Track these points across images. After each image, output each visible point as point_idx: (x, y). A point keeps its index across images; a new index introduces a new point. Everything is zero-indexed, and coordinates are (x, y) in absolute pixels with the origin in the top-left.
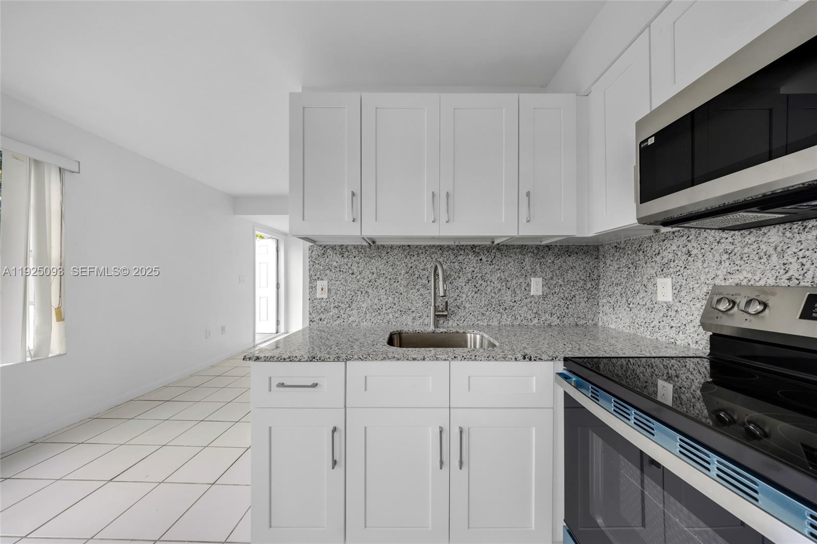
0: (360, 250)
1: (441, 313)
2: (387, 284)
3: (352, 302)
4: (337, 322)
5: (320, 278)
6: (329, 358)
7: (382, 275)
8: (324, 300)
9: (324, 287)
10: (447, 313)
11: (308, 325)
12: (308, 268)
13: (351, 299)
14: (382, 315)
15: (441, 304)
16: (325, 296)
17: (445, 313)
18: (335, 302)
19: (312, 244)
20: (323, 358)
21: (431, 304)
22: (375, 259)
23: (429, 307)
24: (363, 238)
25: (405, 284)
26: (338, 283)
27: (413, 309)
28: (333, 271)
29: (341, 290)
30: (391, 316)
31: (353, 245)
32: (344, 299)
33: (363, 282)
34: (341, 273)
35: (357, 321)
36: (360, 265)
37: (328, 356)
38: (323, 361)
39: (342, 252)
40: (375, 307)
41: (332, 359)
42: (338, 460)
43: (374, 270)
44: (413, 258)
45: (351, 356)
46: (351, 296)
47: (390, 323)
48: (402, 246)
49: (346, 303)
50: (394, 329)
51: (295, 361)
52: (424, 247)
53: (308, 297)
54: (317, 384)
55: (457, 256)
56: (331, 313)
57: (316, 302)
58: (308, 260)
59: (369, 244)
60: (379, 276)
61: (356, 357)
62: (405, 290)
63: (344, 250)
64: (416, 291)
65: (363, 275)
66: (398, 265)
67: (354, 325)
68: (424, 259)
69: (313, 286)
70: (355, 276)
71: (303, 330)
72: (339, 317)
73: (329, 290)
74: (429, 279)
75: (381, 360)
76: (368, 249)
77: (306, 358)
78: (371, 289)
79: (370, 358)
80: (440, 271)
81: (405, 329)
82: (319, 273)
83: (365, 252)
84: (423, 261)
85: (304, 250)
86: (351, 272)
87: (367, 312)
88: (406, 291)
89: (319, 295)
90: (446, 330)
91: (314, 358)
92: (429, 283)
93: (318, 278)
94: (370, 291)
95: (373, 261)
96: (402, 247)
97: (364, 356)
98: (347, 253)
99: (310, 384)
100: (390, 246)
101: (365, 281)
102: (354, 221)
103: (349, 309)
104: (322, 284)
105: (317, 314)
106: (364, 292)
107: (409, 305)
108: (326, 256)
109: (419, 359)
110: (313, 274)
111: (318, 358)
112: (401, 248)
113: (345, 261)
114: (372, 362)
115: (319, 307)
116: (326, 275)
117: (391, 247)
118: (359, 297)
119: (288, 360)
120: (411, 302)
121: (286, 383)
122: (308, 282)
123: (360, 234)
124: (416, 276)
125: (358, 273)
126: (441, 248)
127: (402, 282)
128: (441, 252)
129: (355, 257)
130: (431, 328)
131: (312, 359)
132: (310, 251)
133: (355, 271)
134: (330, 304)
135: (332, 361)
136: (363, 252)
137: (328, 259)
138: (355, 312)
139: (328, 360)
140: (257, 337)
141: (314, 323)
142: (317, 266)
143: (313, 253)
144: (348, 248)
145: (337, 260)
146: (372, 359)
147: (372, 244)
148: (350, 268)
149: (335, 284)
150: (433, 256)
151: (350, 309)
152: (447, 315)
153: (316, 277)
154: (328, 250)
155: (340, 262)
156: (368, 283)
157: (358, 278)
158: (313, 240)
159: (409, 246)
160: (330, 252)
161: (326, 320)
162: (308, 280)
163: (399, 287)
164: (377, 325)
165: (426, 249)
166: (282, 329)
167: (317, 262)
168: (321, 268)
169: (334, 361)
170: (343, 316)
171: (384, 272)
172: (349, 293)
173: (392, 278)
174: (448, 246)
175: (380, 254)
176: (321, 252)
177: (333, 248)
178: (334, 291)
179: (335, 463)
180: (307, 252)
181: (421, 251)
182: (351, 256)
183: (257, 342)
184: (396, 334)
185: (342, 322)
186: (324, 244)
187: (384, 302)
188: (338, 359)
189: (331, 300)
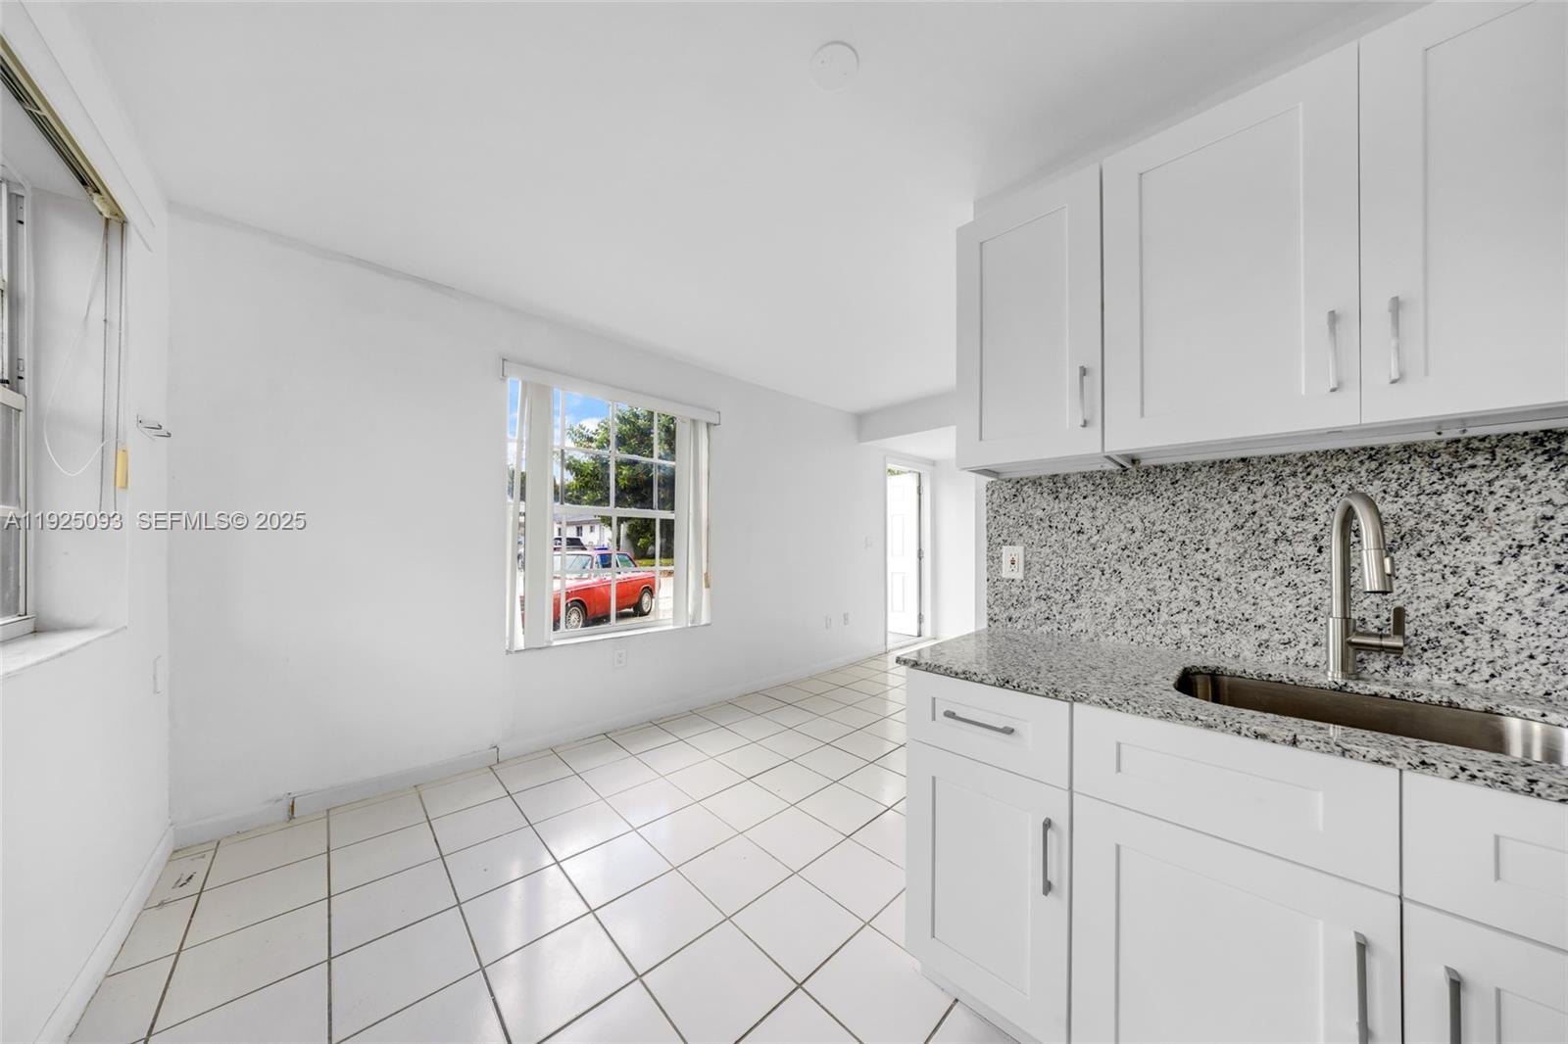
0: (1098, 482)
1: (1375, 641)
2: (1173, 554)
3: (1078, 591)
4: (1046, 628)
5: (1009, 541)
6: (1037, 688)
7: (1160, 534)
8: (1018, 583)
9: (1016, 559)
10: (1401, 644)
11: (985, 626)
12: (985, 523)
13: (1076, 585)
14: (1160, 627)
15: (1373, 615)
16: (1019, 575)
17: (1398, 642)
18: (1040, 588)
19: (993, 479)
20: (1025, 687)
21: (1330, 613)
22: (1137, 499)
23: (1321, 620)
24: (1109, 458)
25: (1232, 557)
26: (1047, 550)
27: (1261, 621)
28: (1036, 527)
29: (1052, 566)
30: (1185, 630)
31: (1079, 473)
32: (1059, 583)
33: (1105, 549)
34: (1054, 531)
35: (1091, 630)
36: (1097, 513)
37: (1034, 685)
38: (1025, 691)
39: (1054, 490)
40: (1140, 606)
41: (1042, 691)
42: (1054, 882)
43: (1137, 523)
44: (1259, 492)
45: (1085, 695)
46: (1077, 578)
47: (1184, 647)
48: (1222, 462)
49: (1064, 591)
50: (1195, 660)
51: (974, 681)
52: (1303, 458)
53: (985, 575)
54: (1013, 731)
55: (1450, 475)
56: (1032, 610)
57: (1001, 586)
58: (984, 509)
59: (1122, 466)
60: (1150, 538)
61: (1094, 697)
62: (1231, 570)
63: (1058, 485)
64: (1271, 573)
65: (1105, 534)
66: (1206, 510)
67: (1084, 638)
68: (1301, 490)
69: (995, 556)
70: (1085, 537)
71: (977, 634)
72: (1048, 618)
73: (1027, 565)
74: (1323, 543)
75: (1160, 717)
76: (1119, 479)
77: (994, 680)
78: (1127, 565)
79: (1130, 708)
80: (1365, 523)
81: (1232, 666)
82: (1005, 531)
83: (1112, 485)
84: (1298, 497)
85: (977, 492)
86: (1075, 528)
87: (1117, 614)
88: (1234, 574)
89: (1006, 572)
90: (1396, 692)
91: (1008, 682)
92: (1324, 555)
93: (1005, 541)
94: (1124, 569)
95: (1132, 502)
96: (1223, 466)
97: (1116, 700)
98: (1066, 490)
99: (1001, 727)
100: (1184, 466)
101: (1112, 548)
102: (1085, 424)
103: (1071, 604)
104: (1012, 552)
105: (1003, 609)
106: (1108, 571)
107: (1249, 610)
108: (1021, 499)
109: (1278, 739)
110: (995, 534)
111: (1015, 684)
112: (1217, 468)
113: (1061, 505)
114: (1134, 717)
115: (1006, 595)
116: (1021, 535)
117: (1187, 468)
118: (1097, 580)
119: (962, 676)
120: (1253, 601)
121: (959, 714)
122: (986, 549)
123: (1099, 450)
124: (1271, 535)
125: (1094, 531)
126: (1376, 456)
127: (1221, 551)
128: (1374, 465)
129: (1085, 498)
130: (1333, 676)
131: (1004, 683)
132: (990, 492)
133: (1087, 525)
134: (1029, 591)
135: (1043, 696)
136: (1106, 485)
137: (1024, 506)
138: (1086, 611)
139: (1035, 691)
140: (890, 638)
141: (996, 624)
142: (1003, 519)
143: (995, 495)
144: (1070, 481)
145: (1045, 506)
146: (1136, 711)
147: (1128, 466)
148: (1072, 521)
149: (1040, 553)
150: (1337, 480)
151: (1075, 604)
152: (1401, 649)
153: (1000, 540)
154: (1025, 488)
155: (1050, 508)
156: (1120, 552)
157: (1093, 541)
158: (994, 472)
159: (1243, 460)
160: (1028, 490)
161: (1020, 620)
162: (985, 544)
163: (1210, 562)
164: (1144, 645)
165: (1306, 463)
166: (927, 632)
167: (1002, 512)
168: (1011, 522)
169: (1047, 695)
170: (1057, 617)
171: (1164, 527)
172: (1070, 571)
173: (1187, 542)
174: (1406, 447)
175: (1152, 487)
176: (1008, 493)
177: (1036, 482)
178: (1039, 567)
179: (1048, 887)
180: (984, 494)
181: (1288, 470)
182: (1075, 496)
183: (890, 647)
184: (1201, 673)
185: (1055, 629)
186: (1018, 476)
187: (1164, 595)
188: (1055, 694)
189: (1032, 583)
